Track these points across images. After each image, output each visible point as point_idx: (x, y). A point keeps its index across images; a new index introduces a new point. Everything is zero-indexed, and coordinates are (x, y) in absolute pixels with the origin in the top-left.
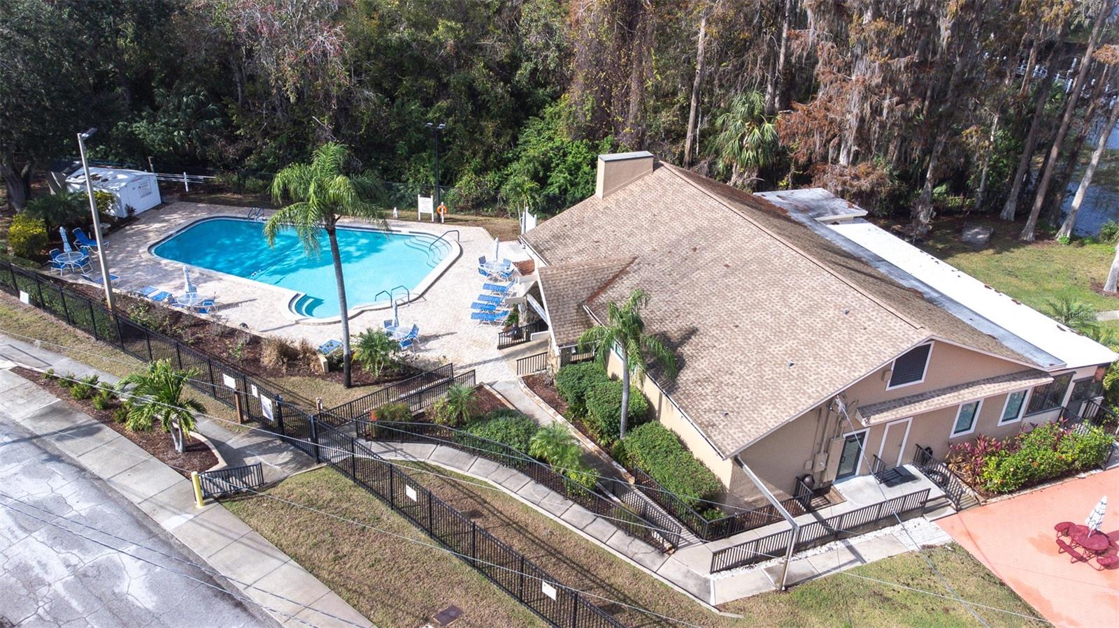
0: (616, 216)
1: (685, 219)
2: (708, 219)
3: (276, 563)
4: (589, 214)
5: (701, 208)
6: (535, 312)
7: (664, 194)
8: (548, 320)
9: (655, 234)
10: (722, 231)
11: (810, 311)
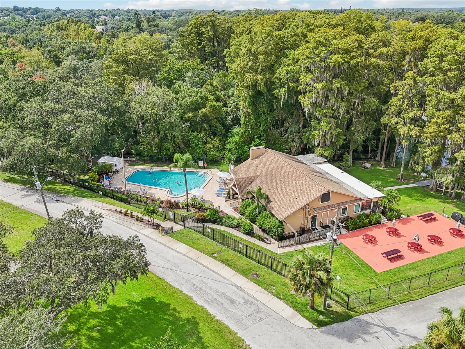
0: (255, 164)
1: (273, 164)
2: (279, 164)
4: (248, 164)
5: (277, 161)
6: (234, 191)
7: (268, 158)
8: (238, 193)
9: (265, 169)
10: (283, 167)
11: (302, 186)
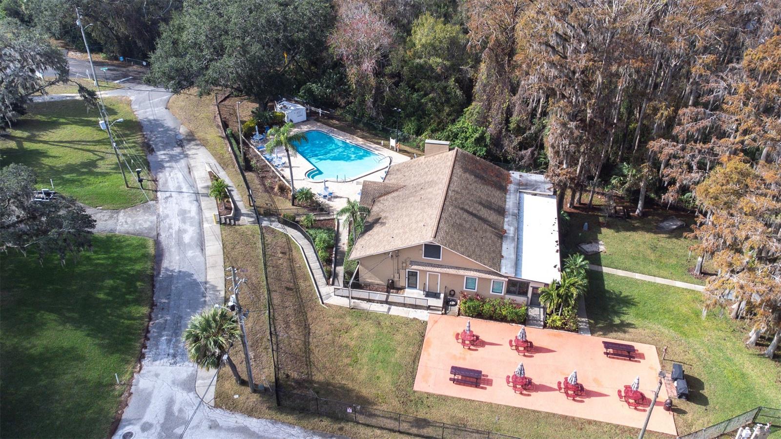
2: (438, 178)
3: (218, 243)
5: (443, 172)
